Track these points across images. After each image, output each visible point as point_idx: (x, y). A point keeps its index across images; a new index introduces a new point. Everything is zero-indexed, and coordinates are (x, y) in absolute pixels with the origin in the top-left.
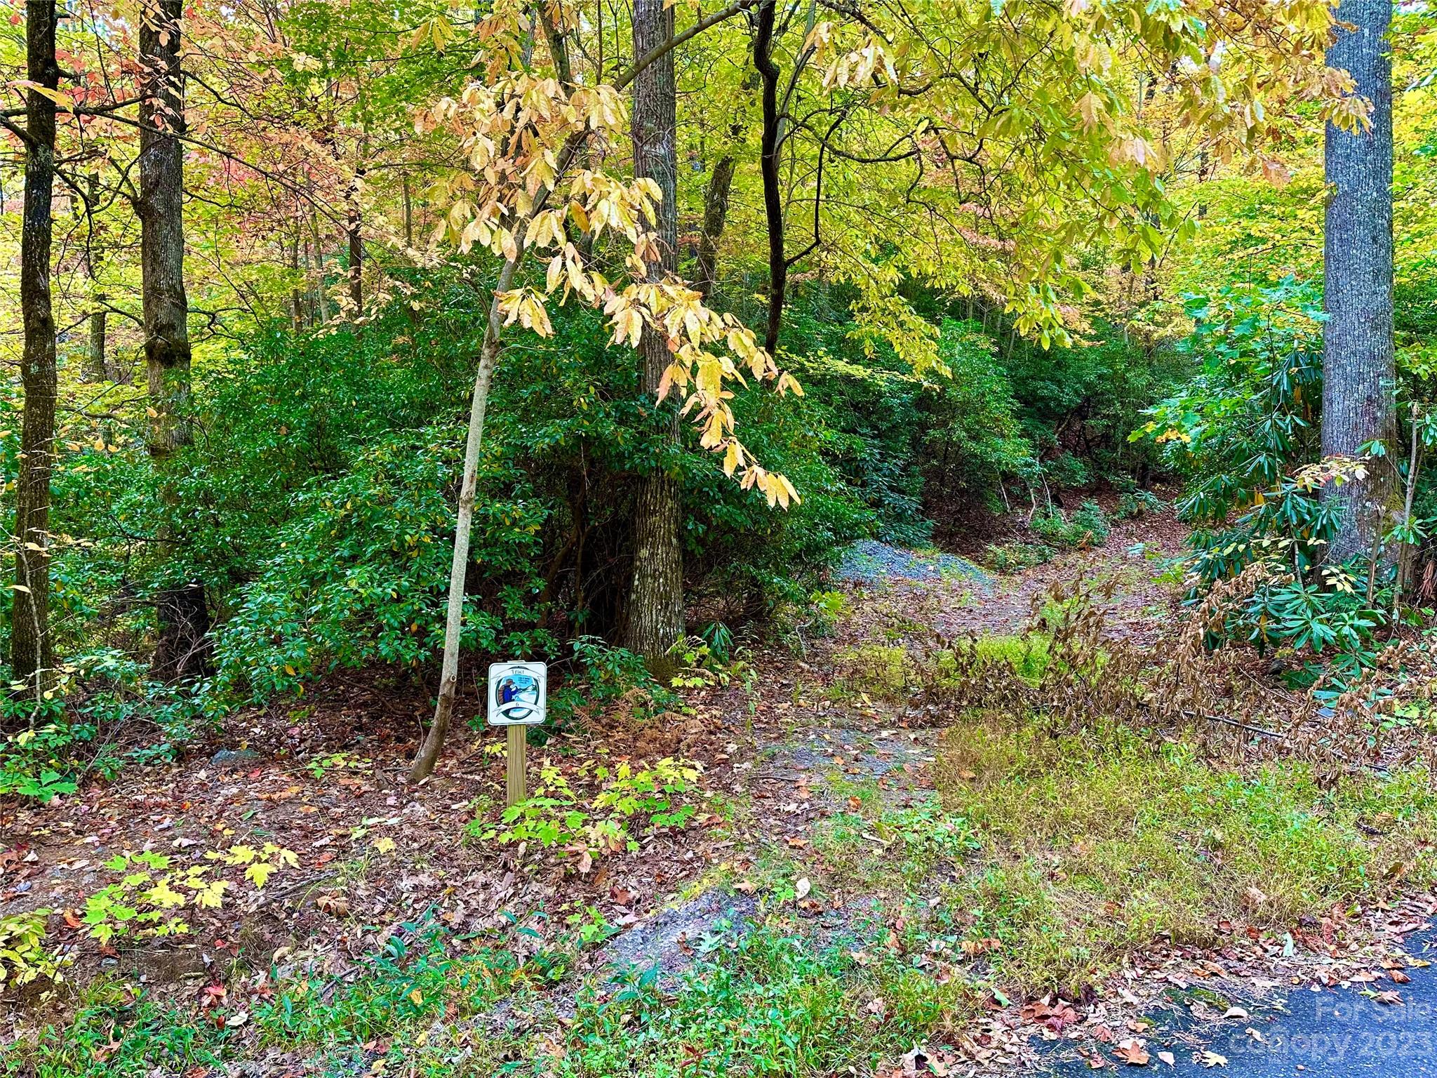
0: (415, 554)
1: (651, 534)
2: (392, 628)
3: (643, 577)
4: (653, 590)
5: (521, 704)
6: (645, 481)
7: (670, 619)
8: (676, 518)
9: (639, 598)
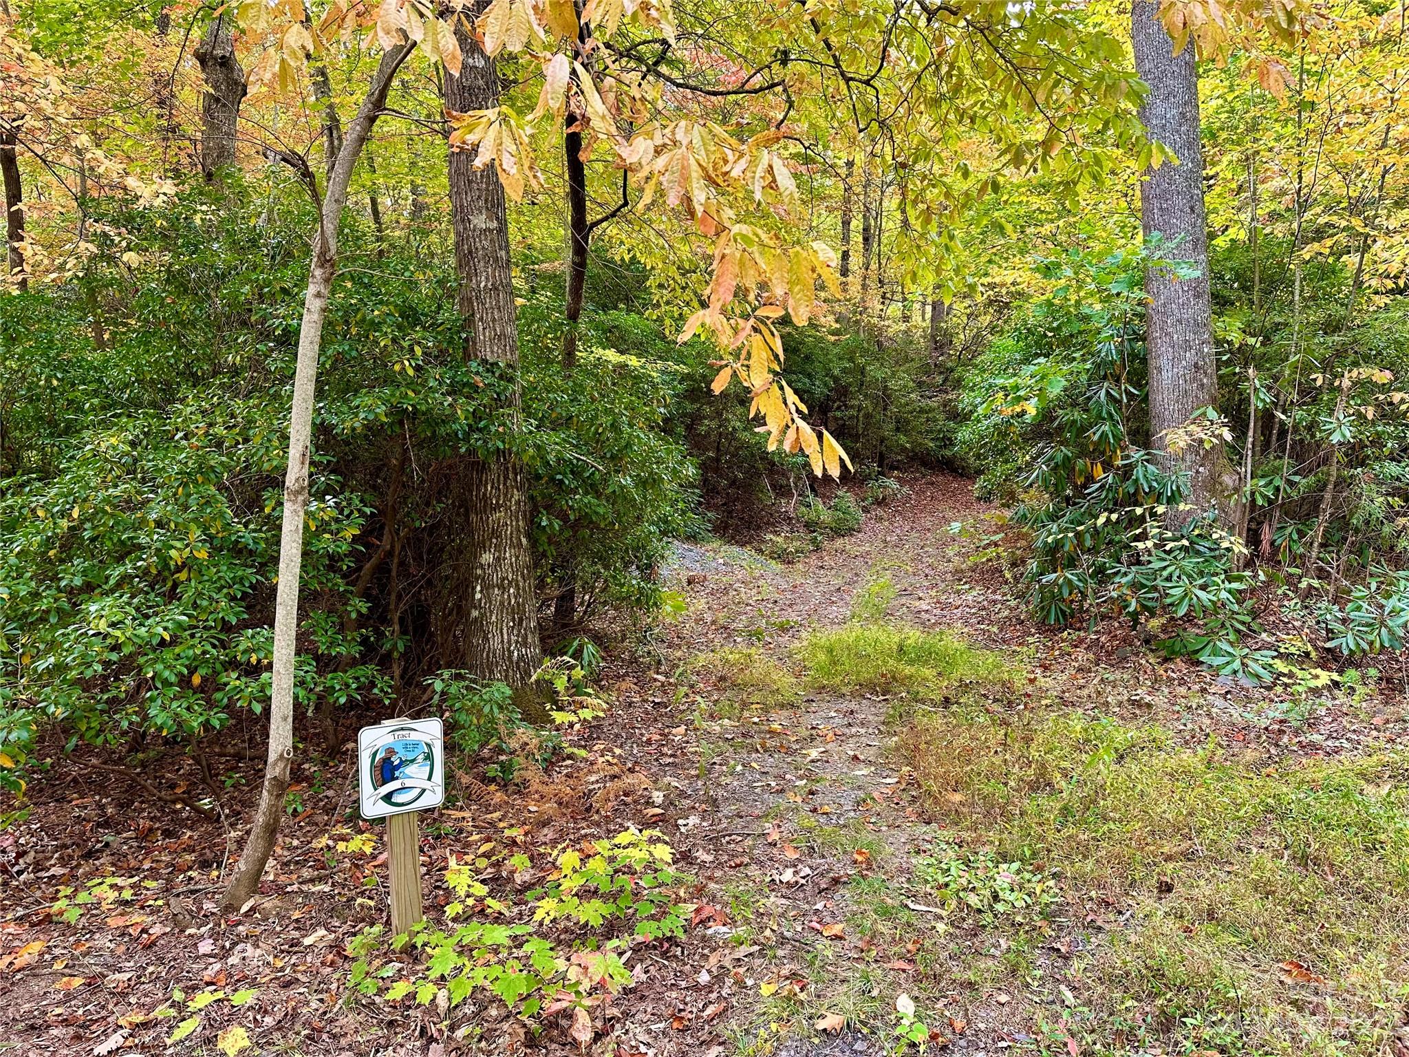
0: (183, 576)
1: (495, 533)
2: (167, 683)
3: (487, 588)
4: (502, 603)
5: (408, 783)
6: (482, 467)
7: (525, 637)
8: (525, 512)
9: (483, 615)
